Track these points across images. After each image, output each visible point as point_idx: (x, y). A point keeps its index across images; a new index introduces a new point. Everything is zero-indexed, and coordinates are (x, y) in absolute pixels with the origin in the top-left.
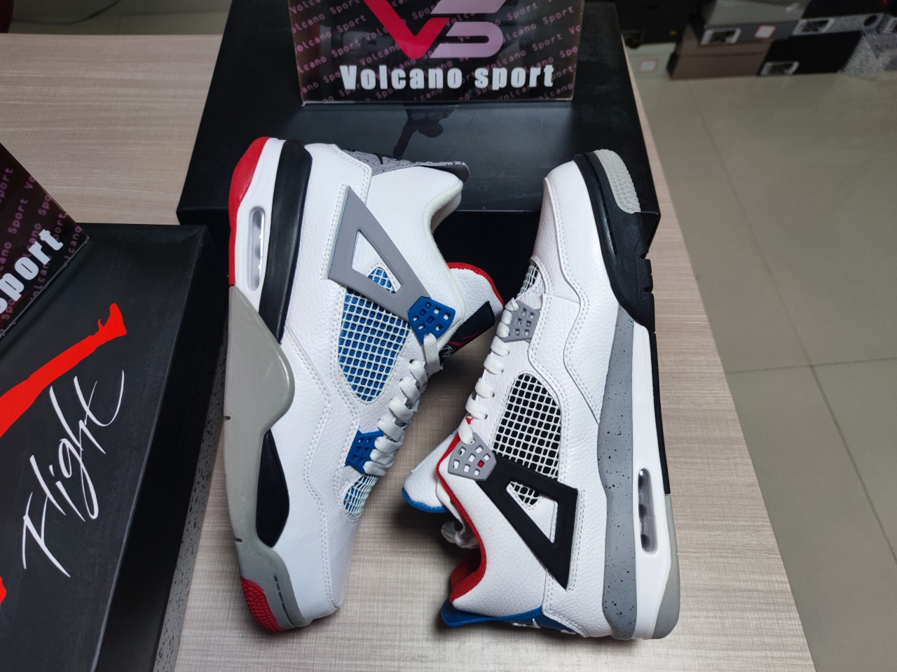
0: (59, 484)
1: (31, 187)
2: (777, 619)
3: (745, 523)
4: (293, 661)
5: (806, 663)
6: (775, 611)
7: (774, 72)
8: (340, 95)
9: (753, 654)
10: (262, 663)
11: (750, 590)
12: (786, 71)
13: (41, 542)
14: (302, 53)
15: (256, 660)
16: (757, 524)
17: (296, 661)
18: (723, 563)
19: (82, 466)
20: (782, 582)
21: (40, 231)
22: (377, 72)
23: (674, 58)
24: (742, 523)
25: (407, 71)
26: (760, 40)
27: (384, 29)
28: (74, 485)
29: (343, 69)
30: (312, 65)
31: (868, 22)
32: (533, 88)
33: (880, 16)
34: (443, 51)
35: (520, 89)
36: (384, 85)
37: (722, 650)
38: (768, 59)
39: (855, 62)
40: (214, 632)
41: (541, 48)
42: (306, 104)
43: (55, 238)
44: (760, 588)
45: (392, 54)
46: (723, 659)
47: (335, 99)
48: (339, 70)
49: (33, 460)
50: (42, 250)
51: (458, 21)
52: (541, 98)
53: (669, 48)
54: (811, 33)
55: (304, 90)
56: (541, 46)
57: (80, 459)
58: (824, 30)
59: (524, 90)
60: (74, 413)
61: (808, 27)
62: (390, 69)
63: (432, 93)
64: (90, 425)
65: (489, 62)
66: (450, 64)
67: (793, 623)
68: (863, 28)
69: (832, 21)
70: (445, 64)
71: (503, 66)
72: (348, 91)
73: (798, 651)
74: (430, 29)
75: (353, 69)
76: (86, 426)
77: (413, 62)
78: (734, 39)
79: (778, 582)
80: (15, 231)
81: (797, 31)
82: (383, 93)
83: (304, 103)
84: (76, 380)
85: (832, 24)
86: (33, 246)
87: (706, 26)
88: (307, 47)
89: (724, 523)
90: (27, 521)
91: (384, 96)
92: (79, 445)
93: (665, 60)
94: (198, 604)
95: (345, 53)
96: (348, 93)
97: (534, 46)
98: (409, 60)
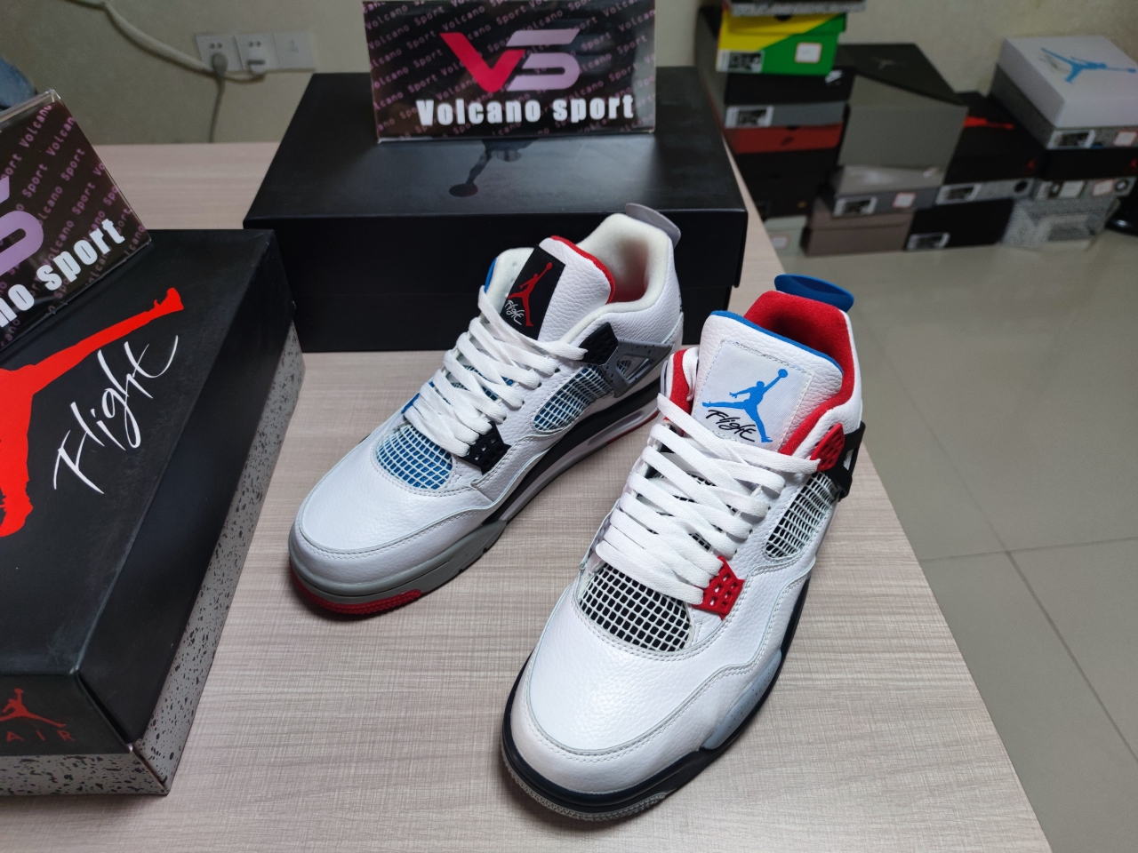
0: (100, 424)
1: (99, 173)
2: (918, 621)
3: (876, 533)
4: (345, 673)
5: (957, 664)
6: (916, 614)
7: (922, 245)
8: (416, 131)
9: (893, 656)
10: (309, 676)
11: (883, 595)
12: (936, 244)
13: (75, 468)
14: (378, 89)
15: (303, 673)
16: (888, 533)
17: (350, 673)
18: (852, 571)
19: (127, 408)
20: (921, 587)
21: (103, 219)
22: (454, 106)
23: (806, 234)
24: (871, 533)
25: (485, 105)
26: (900, 210)
27: (461, 63)
28: (117, 424)
29: (420, 104)
30: (389, 101)
31: (1020, 187)
32: (613, 120)
33: (1031, 182)
34: (519, 83)
35: (600, 121)
36: (461, 120)
37: (855, 653)
38: (914, 229)
39: (1013, 231)
40: (255, 648)
41: (618, 78)
42: (383, 143)
43: (118, 230)
44: (896, 593)
45: (468, 88)
46: (857, 661)
47: (412, 136)
48: (415, 106)
49: (74, 406)
50: (104, 239)
51: (534, 52)
52: (622, 130)
53: (799, 222)
54: (957, 201)
55: (380, 127)
56: (618, 76)
57: (125, 404)
58: (971, 197)
59: (605, 122)
60: (121, 368)
61: (952, 194)
62: (467, 103)
63: (511, 127)
64: (138, 377)
65: (567, 94)
66: (527, 96)
67: (938, 625)
68: (1015, 195)
69: (978, 187)
70: (523, 97)
71: (580, 96)
72: (425, 127)
73: (947, 653)
74: (506, 60)
75: (430, 103)
76: (135, 378)
77: (490, 95)
78: (870, 209)
79: (916, 586)
80: (79, 212)
81: (941, 199)
82: (461, 128)
83: (380, 140)
84: (127, 345)
85: (979, 191)
86: (94, 232)
87: (836, 196)
88: (383, 83)
89: (850, 534)
90: (62, 452)
91: (462, 131)
92: (125, 393)
93: (797, 235)
94: (238, 621)
95: (422, 88)
96: (425, 130)
97: (611, 76)
98: (486, 93)
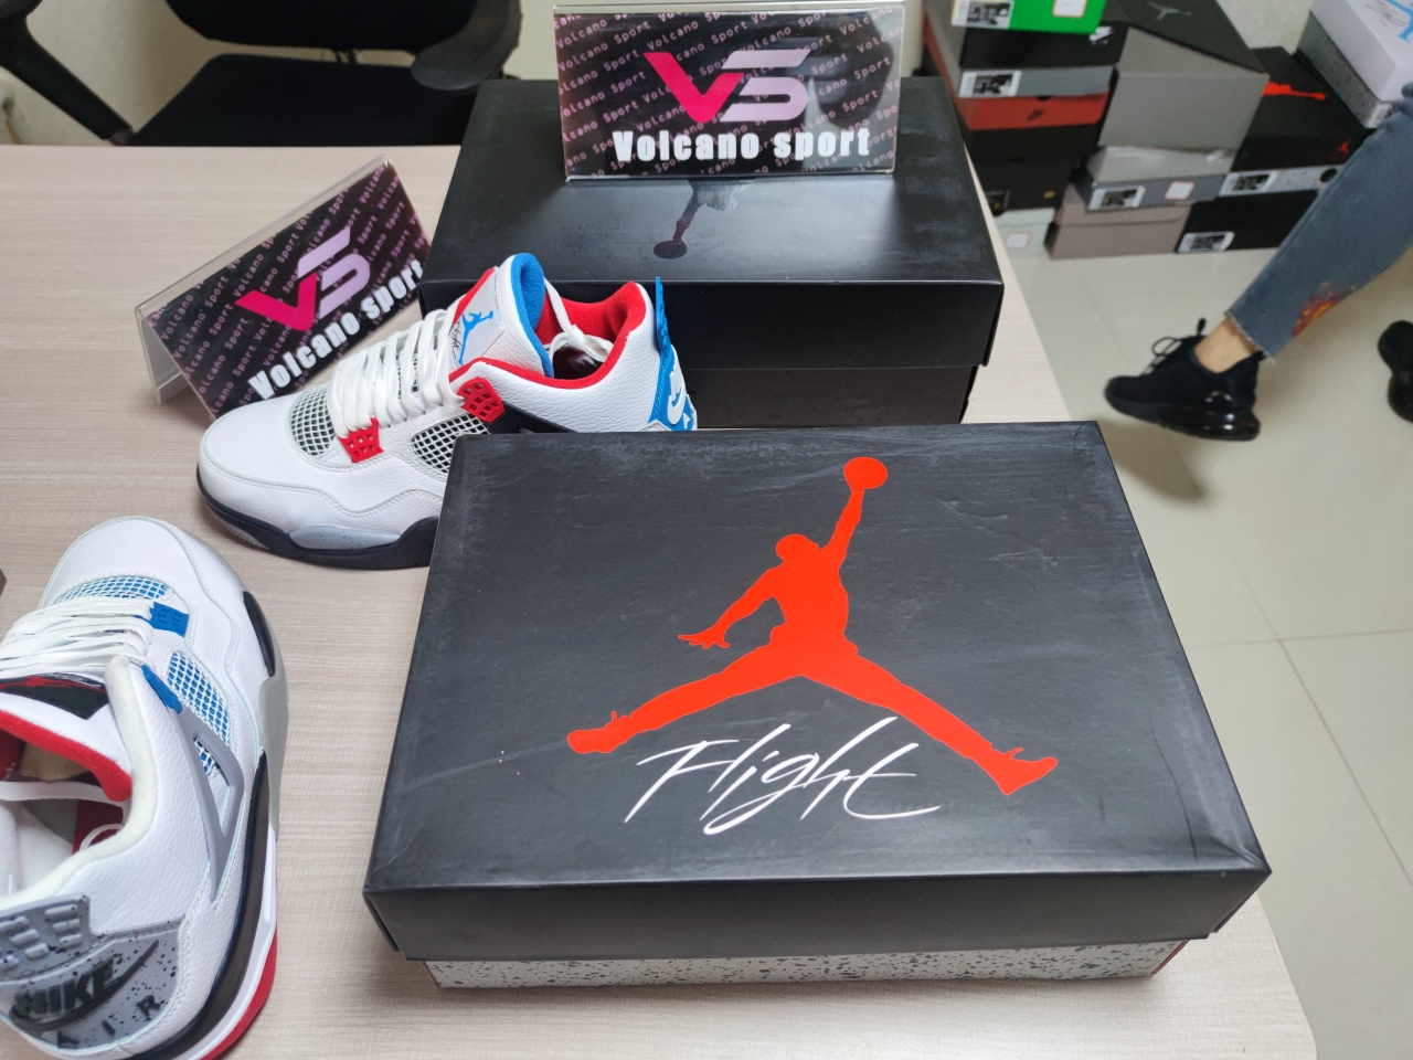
7: (1198, 246)
8: (611, 168)
12: (1216, 246)
14: (568, 118)
22: (657, 138)
23: (1053, 229)
25: (693, 137)
26: (1172, 203)
27: (667, 89)
29: (617, 135)
30: (580, 132)
31: (1325, 177)
32: (846, 157)
34: (736, 113)
35: (829, 159)
36: (665, 156)
38: (1189, 228)
41: (853, 107)
42: (571, 180)
45: (674, 118)
47: (606, 174)
48: (611, 138)
51: (754, 76)
52: (855, 170)
53: (1046, 215)
54: (1246, 192)
55: (570, 163)
56: (853, 105)
58: (1264, 188)
59: (835, 160)
61: (1241, 184)
62: (673, 135)
63: (723, 164)
65: (791, 126)
66: (744, 128)
69: (1274, 175)
70: (738, 128)
71: (809, 130)
72: (621, 163)
74: (721, 87)
75: (629, 135)
77: (700, 126)
78: (1135, 201)
81: (1227, 190)
82: (664, 165)
83: (569, 178)
85: (1277, 181)
87: (1094, 184)
88: (575, 111)
91: (665, 169)
93: (1042, 231)
95: (619, 117)
96: (621, 166)
97: (845, 105)
98: (695, 124)
